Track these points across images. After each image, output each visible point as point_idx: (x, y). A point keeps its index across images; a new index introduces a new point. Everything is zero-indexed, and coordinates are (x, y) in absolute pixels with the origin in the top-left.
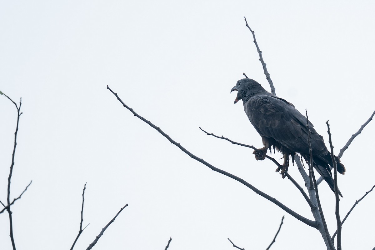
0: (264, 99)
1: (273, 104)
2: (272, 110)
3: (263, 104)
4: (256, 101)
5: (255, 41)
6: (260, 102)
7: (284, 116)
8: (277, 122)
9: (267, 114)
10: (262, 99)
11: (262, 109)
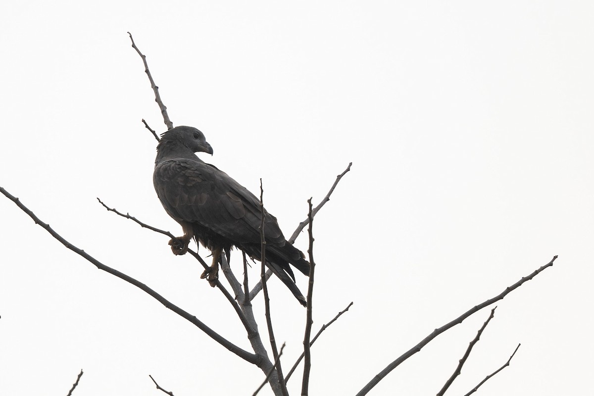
0: (182, 164)
1: (196, 170)
2: (195, 179)
3: (180, 172)
4: (168, 168)
5: (147, 71)
6: (176, 168)
7: (216, 188)
8: (205, 196)
9: (189, 185)
10: (178, 165)
11: (179, 179)
